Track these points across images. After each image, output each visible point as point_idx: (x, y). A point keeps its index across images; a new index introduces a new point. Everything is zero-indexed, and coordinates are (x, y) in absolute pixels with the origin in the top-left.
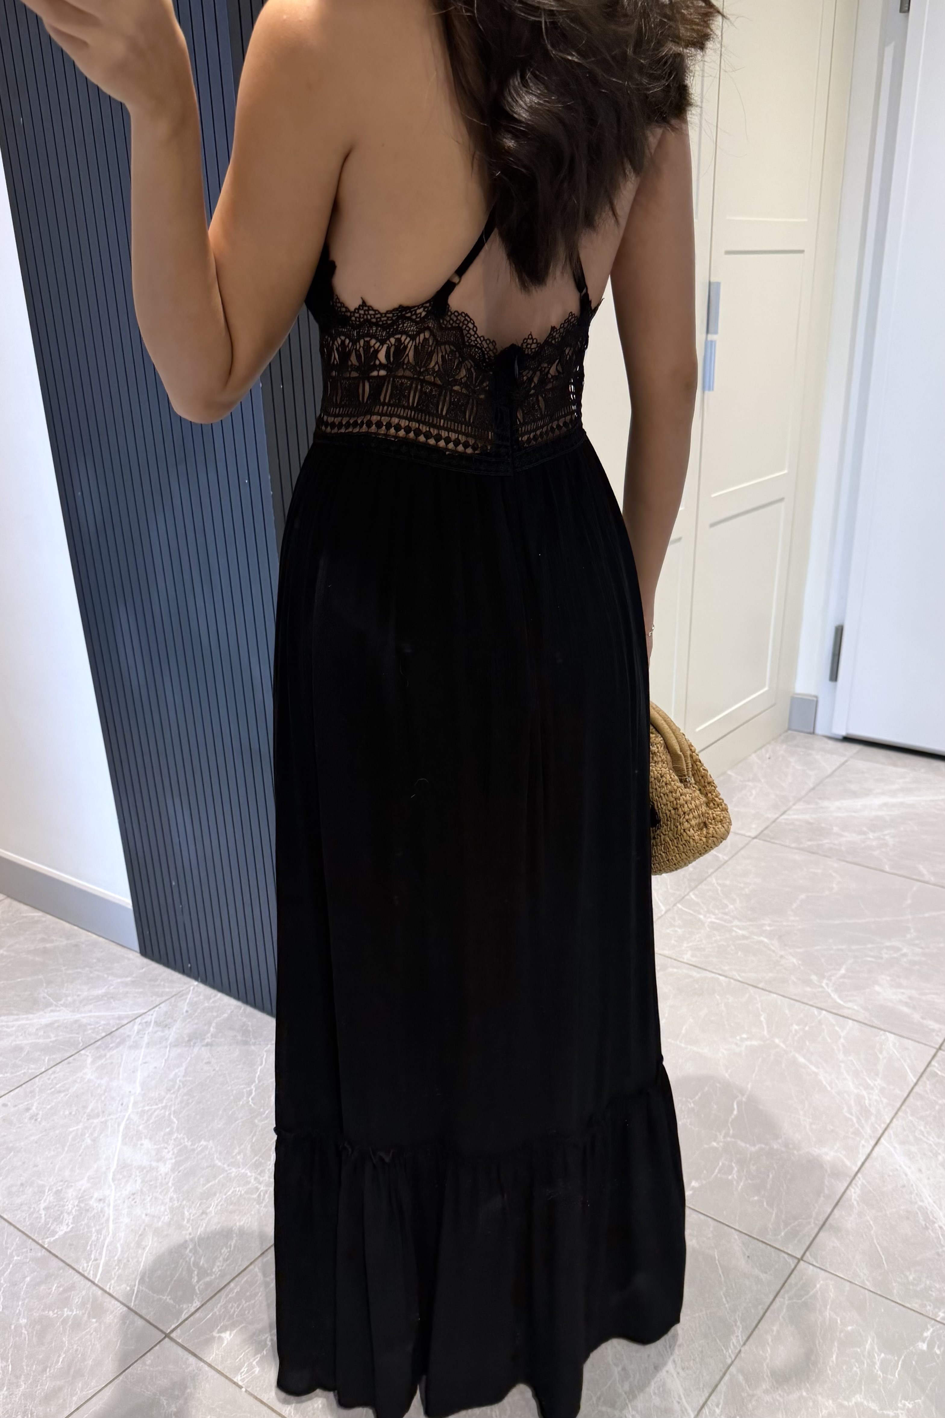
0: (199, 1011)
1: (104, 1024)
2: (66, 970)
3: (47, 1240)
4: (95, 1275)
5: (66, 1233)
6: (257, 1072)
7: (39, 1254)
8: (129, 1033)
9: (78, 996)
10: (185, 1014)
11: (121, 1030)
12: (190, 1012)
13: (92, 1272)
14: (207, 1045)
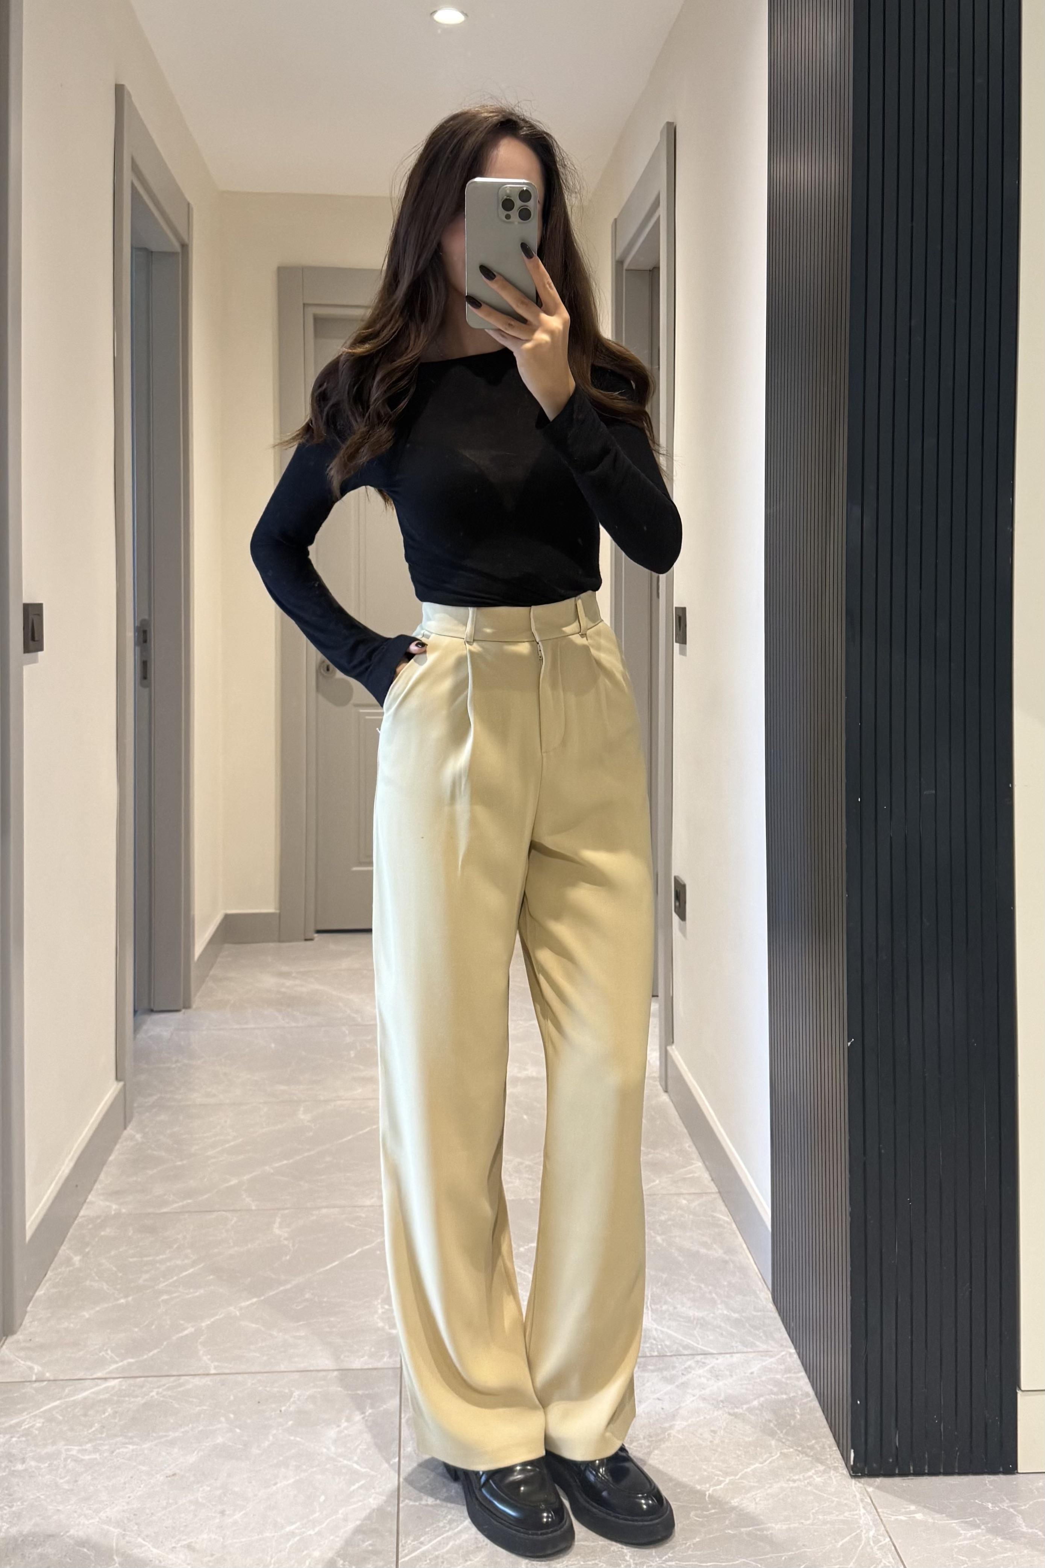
0: (764, 1378)
1: (666, 1345)
2: (692, 1279)
3: (407, 1501)
4: (406, 1555)
5: (427, 1505)
6: (748, 1467)
7: (389, 1509)
8: (677, 1365)
9: (675, 1308)
10: (748, 1374)
11: (674, 1358)
12: (755, 1374)
13: (406, 1551)
14: (735, 1415)
